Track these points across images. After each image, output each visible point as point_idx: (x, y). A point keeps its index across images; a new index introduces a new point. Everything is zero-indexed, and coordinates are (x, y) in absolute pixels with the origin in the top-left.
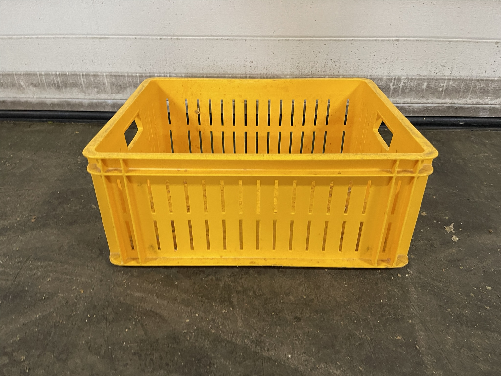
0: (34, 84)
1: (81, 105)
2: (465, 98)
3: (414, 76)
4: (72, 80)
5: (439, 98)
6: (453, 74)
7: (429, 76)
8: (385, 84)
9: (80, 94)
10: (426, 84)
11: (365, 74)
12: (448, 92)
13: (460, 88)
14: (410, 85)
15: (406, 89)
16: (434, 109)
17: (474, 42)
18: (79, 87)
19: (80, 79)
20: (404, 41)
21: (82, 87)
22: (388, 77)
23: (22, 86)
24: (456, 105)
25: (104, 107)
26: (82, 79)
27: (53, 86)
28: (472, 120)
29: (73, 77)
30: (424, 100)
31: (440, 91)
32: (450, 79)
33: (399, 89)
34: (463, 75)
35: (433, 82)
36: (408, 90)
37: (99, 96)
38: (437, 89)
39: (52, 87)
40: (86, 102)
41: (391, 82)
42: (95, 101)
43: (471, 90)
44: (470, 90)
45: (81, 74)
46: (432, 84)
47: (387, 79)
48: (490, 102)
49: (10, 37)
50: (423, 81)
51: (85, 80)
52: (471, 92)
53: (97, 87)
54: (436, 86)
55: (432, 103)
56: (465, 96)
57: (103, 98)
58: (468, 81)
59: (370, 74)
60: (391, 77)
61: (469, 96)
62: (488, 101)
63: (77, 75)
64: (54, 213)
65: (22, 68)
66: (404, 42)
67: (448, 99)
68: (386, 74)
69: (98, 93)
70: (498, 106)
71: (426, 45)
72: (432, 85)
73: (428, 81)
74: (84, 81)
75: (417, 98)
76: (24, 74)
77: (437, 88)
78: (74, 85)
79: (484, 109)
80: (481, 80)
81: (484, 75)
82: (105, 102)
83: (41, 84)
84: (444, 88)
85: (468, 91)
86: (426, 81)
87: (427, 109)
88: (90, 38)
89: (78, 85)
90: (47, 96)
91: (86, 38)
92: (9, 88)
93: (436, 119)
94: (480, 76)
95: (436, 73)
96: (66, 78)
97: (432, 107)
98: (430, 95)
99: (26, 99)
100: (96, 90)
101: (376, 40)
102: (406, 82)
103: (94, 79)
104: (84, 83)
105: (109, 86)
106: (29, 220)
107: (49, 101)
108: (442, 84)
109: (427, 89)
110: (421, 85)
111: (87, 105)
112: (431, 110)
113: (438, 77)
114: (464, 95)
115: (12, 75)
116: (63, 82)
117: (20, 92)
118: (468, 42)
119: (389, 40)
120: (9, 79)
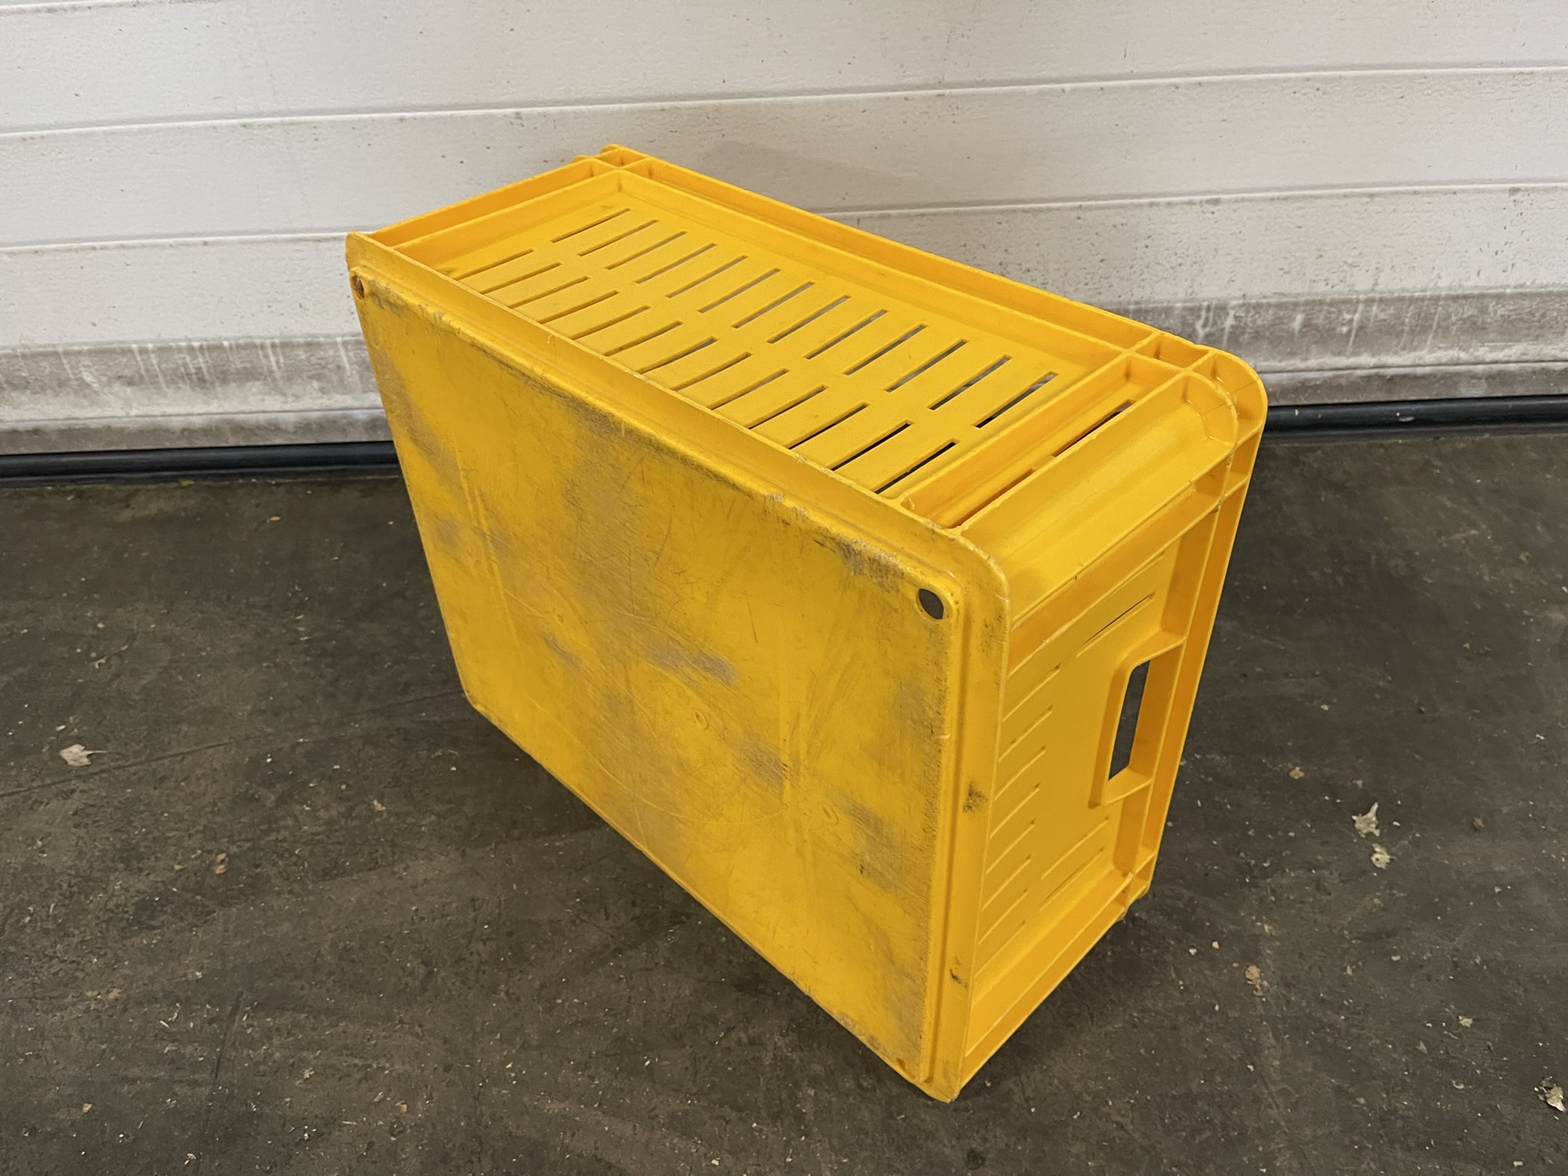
0: (125, 377)
1: (275, 428)
2: (1415, 349)
3: (1264, 297)
4: (242, 362)
5: (1339, 354)
6: (1379, 288)
7: (1309, 294)
8: (1180, 325)
9: (267, 397)
10: (1299, 318)
11: (1122, 299)
12: (1365, 337)
13: (1403, 324)
14: (1254, 322)
15: (1243, 333)
16: (1326, 385)
17: (1446, 193)
18: (266, 379)
19: (266, 356)
20: (1236, 201)
21: (274, 380)
22: (1188, 304)
23: (88, 386)
24: (1390, 372)
25: (344, 431)
26: (272, 359)
27: (184, 381)
28: (1436, 406)
29: (244, 353)
30: (1296, 362)
31: (1342, 335)
32: (1370, 302)
33: (1222, 336)
34: (1409, 286)
35: (1320, 311)
36: (1247, 336)
37: (325, 402)
38: (1334, 329)
39: (181, 385)
40: (291, 418)
41: (1199, 317)
42: (314, 415)
43: (1434, 327)
44: (1431, 326)
45: (268, 342)
46: (1318, 318)
47: (1185, 309)
48: (1489, 357)
49: (37, 247)
50: (1294, 310)
51: (282, 360)
52: (1436, 332)
53: (318, 377)
54: (1330, 323)
55: (1318, 367)
56: (1415, 344)
57: (339, 405)
58: (1426, 303)
59: (1134, 299)
60: (1196, 304)
61: (1429, 343)
62: (1484, 353)
63: (254, 346)
64: (272, 837)
65: (85, 337)
66: (1236, 206)
67: (1365, 355)
68: (1181, 296)
69: (324, 393)
70: (1512, 367)
71: (1300, 213)
72: (1320, 320)
73: (1308, 308)
74: (277, 362)
75: (1274, 358)
76: (90, 353)
77: (1332, 326)
78: (250, 375)
79: (1474, 376)
80: (1466, 297)
81: (1473, 284)
82: (344, 417)
83: (147, 379)
84: (1355, 325)
85: (1425, 330)
86: (1302, 308)
87: (1304, 387)
88: (287, 241)
89: (261, 374)
90: (170, 410)
91: (275, 241)
92: (49, 391)
93: (1330, 411)
94: (1460, 286)
95: (1330, 286)
96: (224, 356)
97: (1317, 379)
98: (1313, 346)
99: (105, 422)
100: (316, 384)
101: (1151, 205)
102: (1243, 315)
103: (308, 354)
104: (279, 368)
105: (354, 372)
106: (209, 868)
107: (177, 423)
108: (1347, 317)
109: (1304, 330)
110: (1286, 321)
111: (291, 429)
112: (1316, 387)
113: (1337, 297)
114: (1412, 342)
115: (55, 354)
116: (215, 367)
117: (85, 402)
118: (1428, 193)
119: (1191, 203)
120: (47, 367)
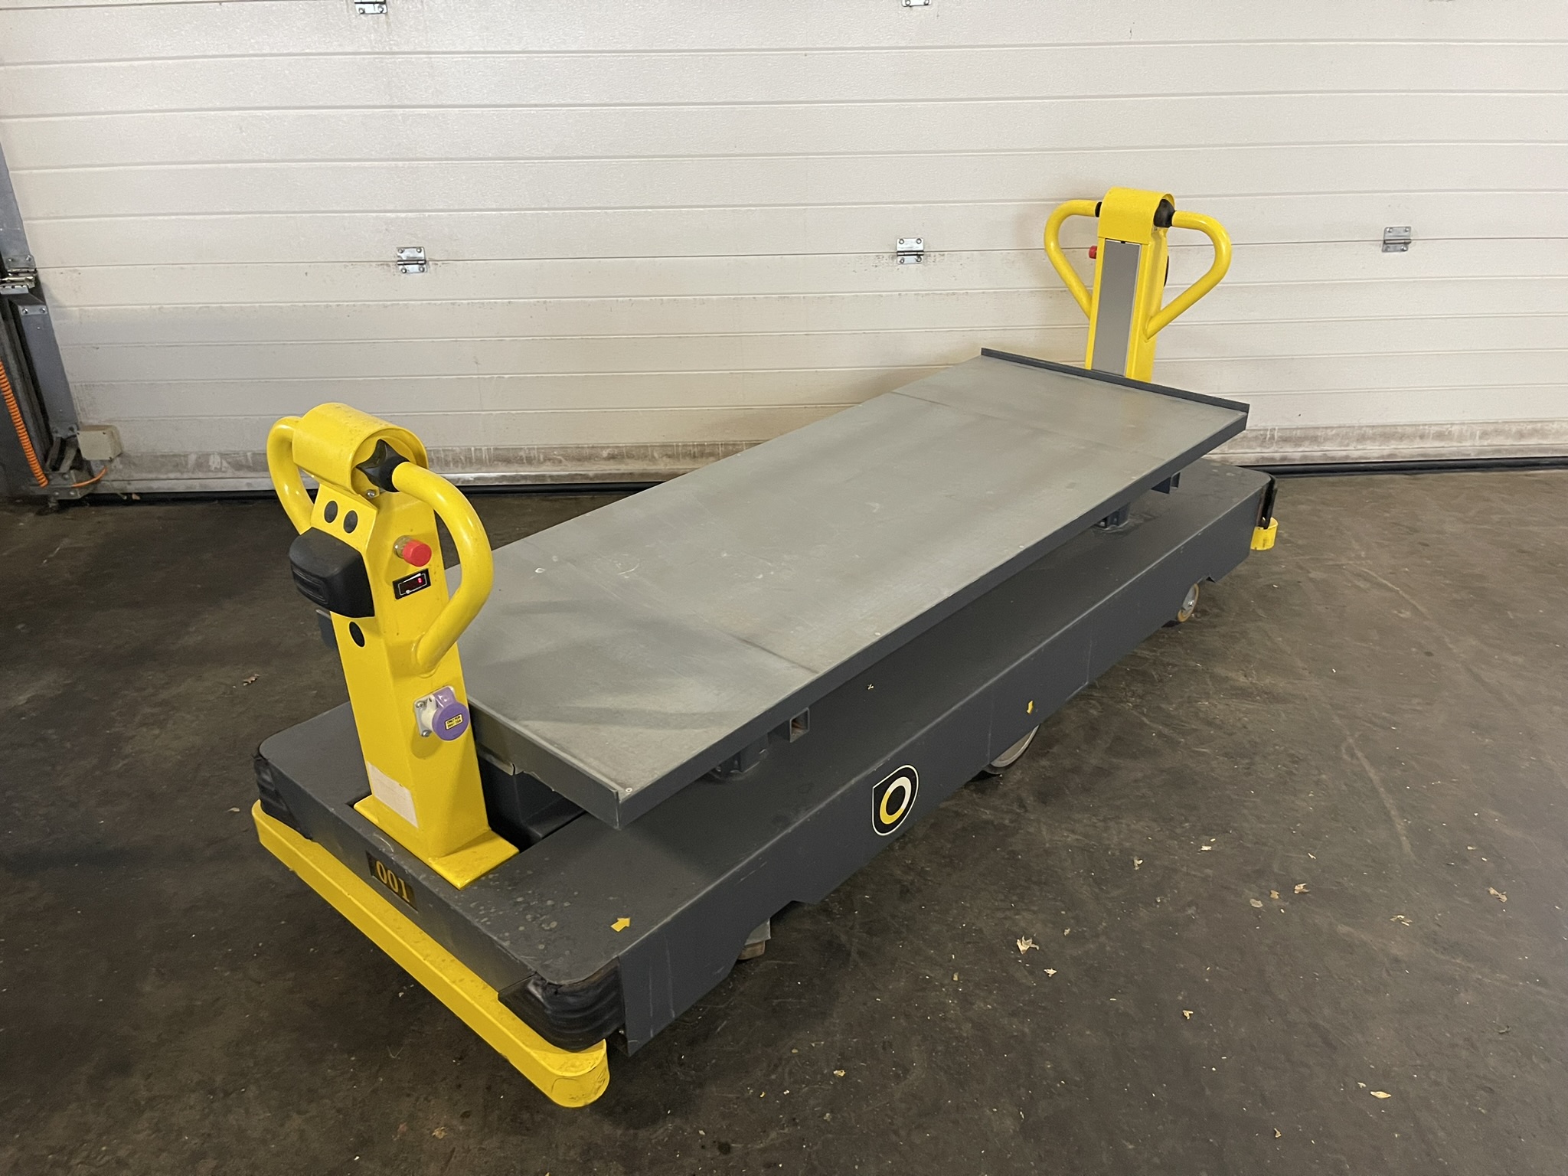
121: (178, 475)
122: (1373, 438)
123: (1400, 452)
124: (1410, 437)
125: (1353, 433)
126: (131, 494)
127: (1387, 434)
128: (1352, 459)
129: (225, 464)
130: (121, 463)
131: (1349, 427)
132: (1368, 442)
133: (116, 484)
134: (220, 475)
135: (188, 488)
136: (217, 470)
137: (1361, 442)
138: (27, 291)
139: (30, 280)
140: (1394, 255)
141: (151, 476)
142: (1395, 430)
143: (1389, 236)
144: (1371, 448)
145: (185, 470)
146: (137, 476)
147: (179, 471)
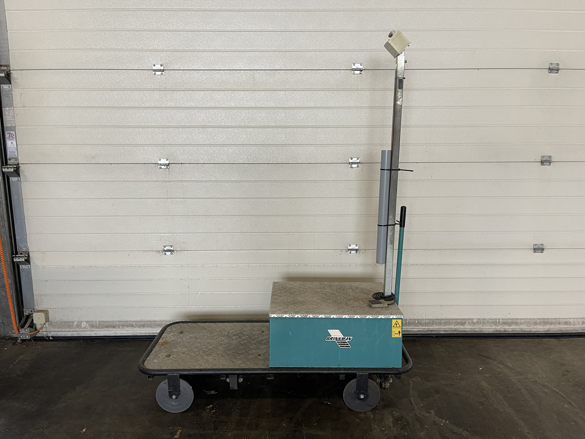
121: (69, 330)
122: (540, 324)
123: (552, 329)
124: (554, 323)
125: (531, 322)
126: (50, 337)
127: (545, 322)
128: (533, 332)
129: (88, 325)
130: (48, 324)
131: (530, 319)
132: (538, 325)
133: (44, 333)
134: (85, 330)
135: (72, 335)
136: (84, 328)
137: (535, 325)
138: (24, 260)
139: (26, 256)
140: (538, 254)
141: (59, 330)
142: (548, 321)
143: (535, 247)
144: (539, 327)
145: (72, 328)
146: (53, 330)
147: (70, 328)
